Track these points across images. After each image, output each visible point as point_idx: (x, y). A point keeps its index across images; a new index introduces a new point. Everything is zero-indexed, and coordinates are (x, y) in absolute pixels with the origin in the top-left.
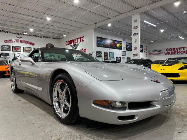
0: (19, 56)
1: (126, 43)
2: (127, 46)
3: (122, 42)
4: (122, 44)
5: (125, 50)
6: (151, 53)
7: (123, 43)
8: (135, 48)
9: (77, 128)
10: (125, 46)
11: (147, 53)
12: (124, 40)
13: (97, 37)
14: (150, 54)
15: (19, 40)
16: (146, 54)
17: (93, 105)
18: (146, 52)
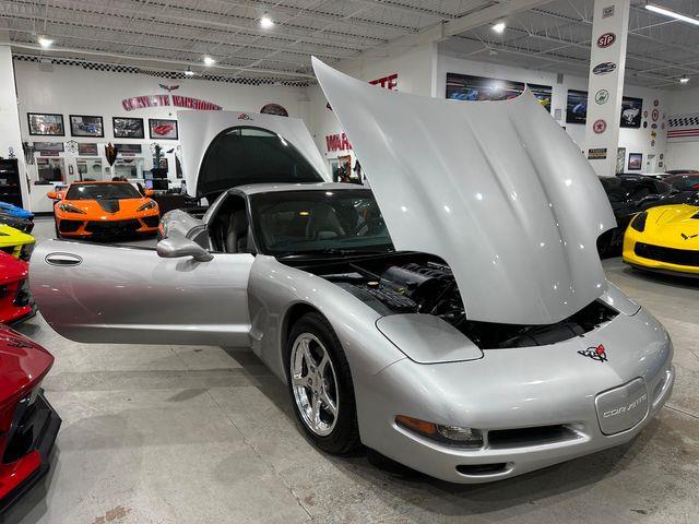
0: (171, 152)
1: (569, 91)
2: (570, 102)
3: (550, 88)
4: (550, 95)
5: (562, 122)
6: (674, 128)
7: (553, 92)
8: (600, 127)
9: (355, 468)
10: (564, 106)
11: (655, 131)
12: (560, 80)
13: (450, 76)
14: (671, 135)
15: (170, 95)
16: (654, 135)
17: (396, 427)
18: (654, 126)
